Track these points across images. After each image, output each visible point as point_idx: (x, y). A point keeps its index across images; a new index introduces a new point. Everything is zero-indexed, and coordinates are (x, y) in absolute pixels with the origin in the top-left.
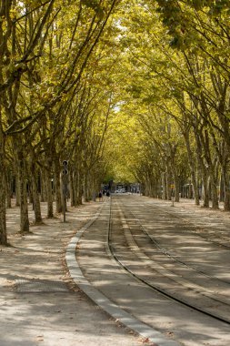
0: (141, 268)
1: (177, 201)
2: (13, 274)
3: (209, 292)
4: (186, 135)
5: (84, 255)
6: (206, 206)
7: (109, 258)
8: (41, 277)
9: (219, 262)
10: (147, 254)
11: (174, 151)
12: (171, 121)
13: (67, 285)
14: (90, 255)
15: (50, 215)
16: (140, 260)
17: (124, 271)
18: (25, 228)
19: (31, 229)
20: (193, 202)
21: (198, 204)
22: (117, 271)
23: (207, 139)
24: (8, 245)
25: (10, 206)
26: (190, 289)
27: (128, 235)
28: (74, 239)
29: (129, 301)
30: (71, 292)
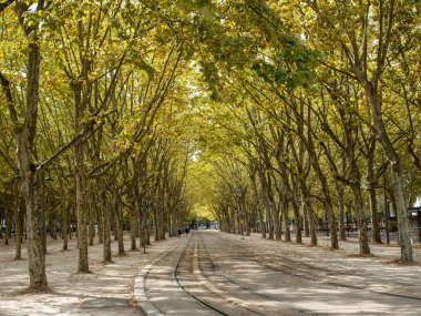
0: (197, 286)
1: (248, 235)
2: (86, 294)
3: (245, 303)
4: (252, 178)
5: (151, 278)
6: (271, 238)
7: (172, 280)
8: (109, 296)
9: (263, 281)
10: (205, 276)
11: (244, 192)
12: (241, 166)
13: (128, 301)
14: (157, 278)
15: (134, 248)
16: (198, 280)
17: (180, 289)
18: (108, 258)
19: (113, 259)
20: (260, 235)
21: (264, 236)
22: (175, 289)
23: (270, 181)
24: (90, 272)
25: (91, 244)
26: (231, 302)
27: (196, 262)
28: (149, 266)
29: (175, 311)
30: (130, 306)
